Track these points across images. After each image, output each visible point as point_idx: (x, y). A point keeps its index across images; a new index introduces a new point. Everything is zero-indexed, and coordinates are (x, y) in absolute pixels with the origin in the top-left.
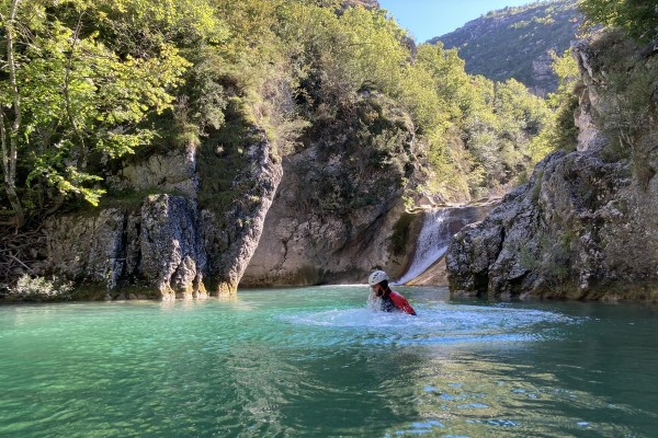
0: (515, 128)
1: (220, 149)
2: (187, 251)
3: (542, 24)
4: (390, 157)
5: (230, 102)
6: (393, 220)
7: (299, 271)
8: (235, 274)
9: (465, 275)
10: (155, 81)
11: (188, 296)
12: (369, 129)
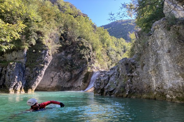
0: (121, 50)
1: (34, 51)
2: (20, 79)
3: (130, 25)
4: (85, 56)
5: (39, 38)
6: (84, 73)
7: (56, 86)
8: (34, 86)
9: (98, 89)
10: (15, 30)
11: (18, 92)
12: (80, 48)
